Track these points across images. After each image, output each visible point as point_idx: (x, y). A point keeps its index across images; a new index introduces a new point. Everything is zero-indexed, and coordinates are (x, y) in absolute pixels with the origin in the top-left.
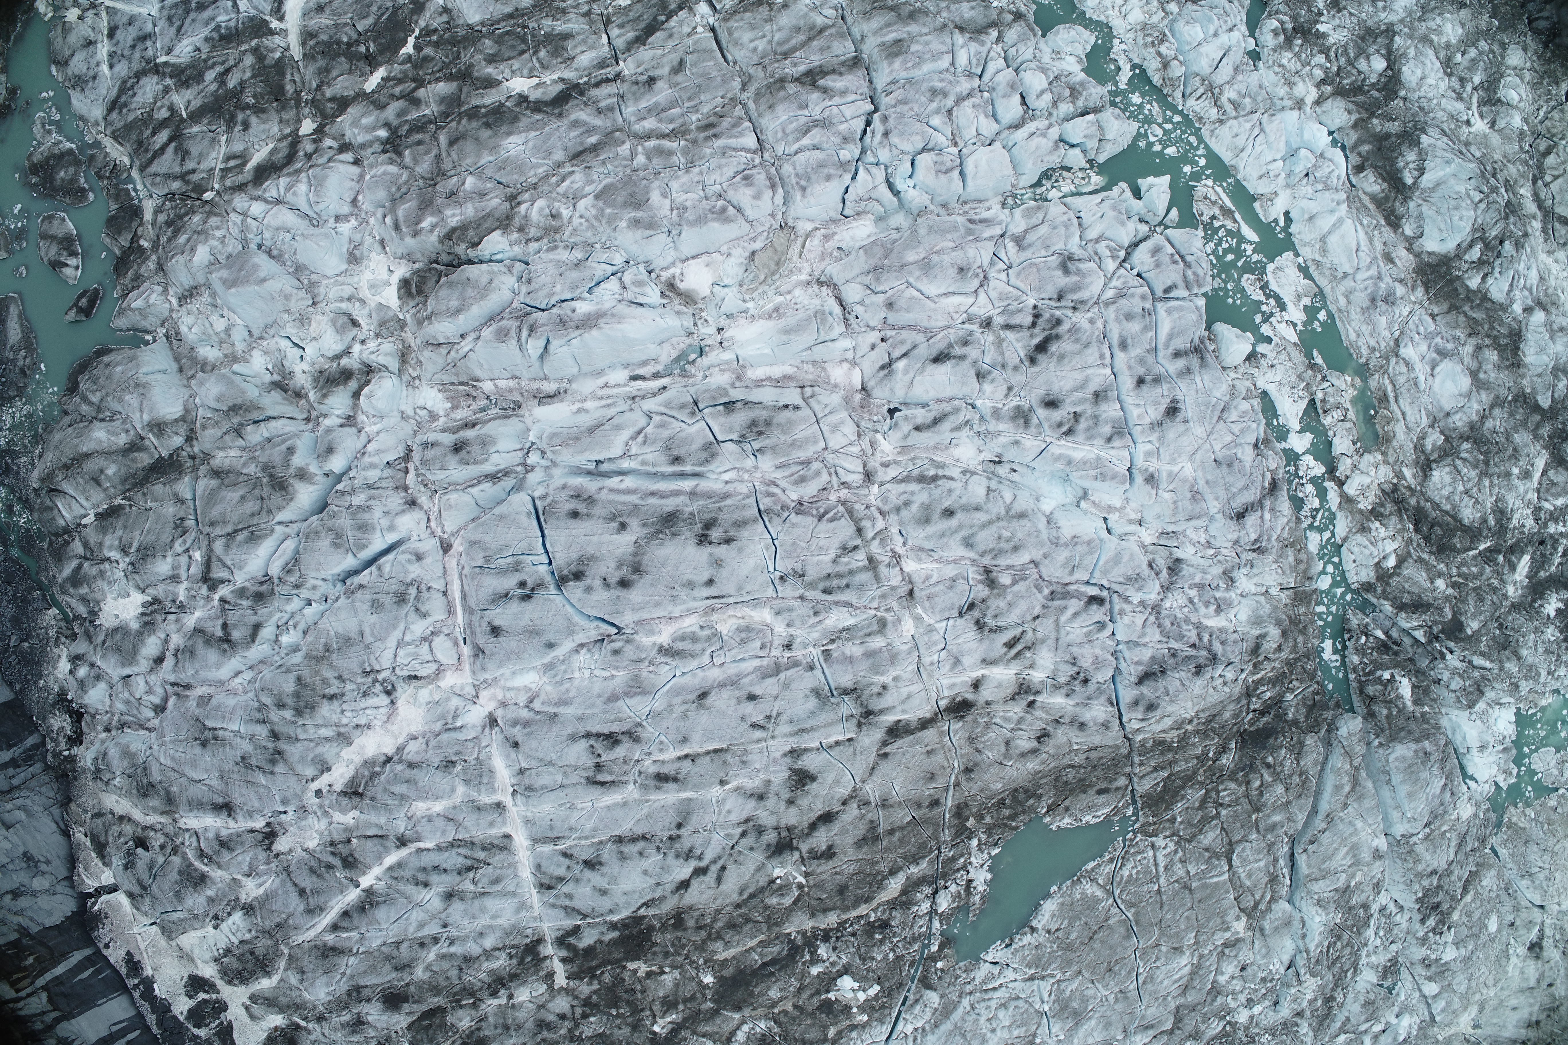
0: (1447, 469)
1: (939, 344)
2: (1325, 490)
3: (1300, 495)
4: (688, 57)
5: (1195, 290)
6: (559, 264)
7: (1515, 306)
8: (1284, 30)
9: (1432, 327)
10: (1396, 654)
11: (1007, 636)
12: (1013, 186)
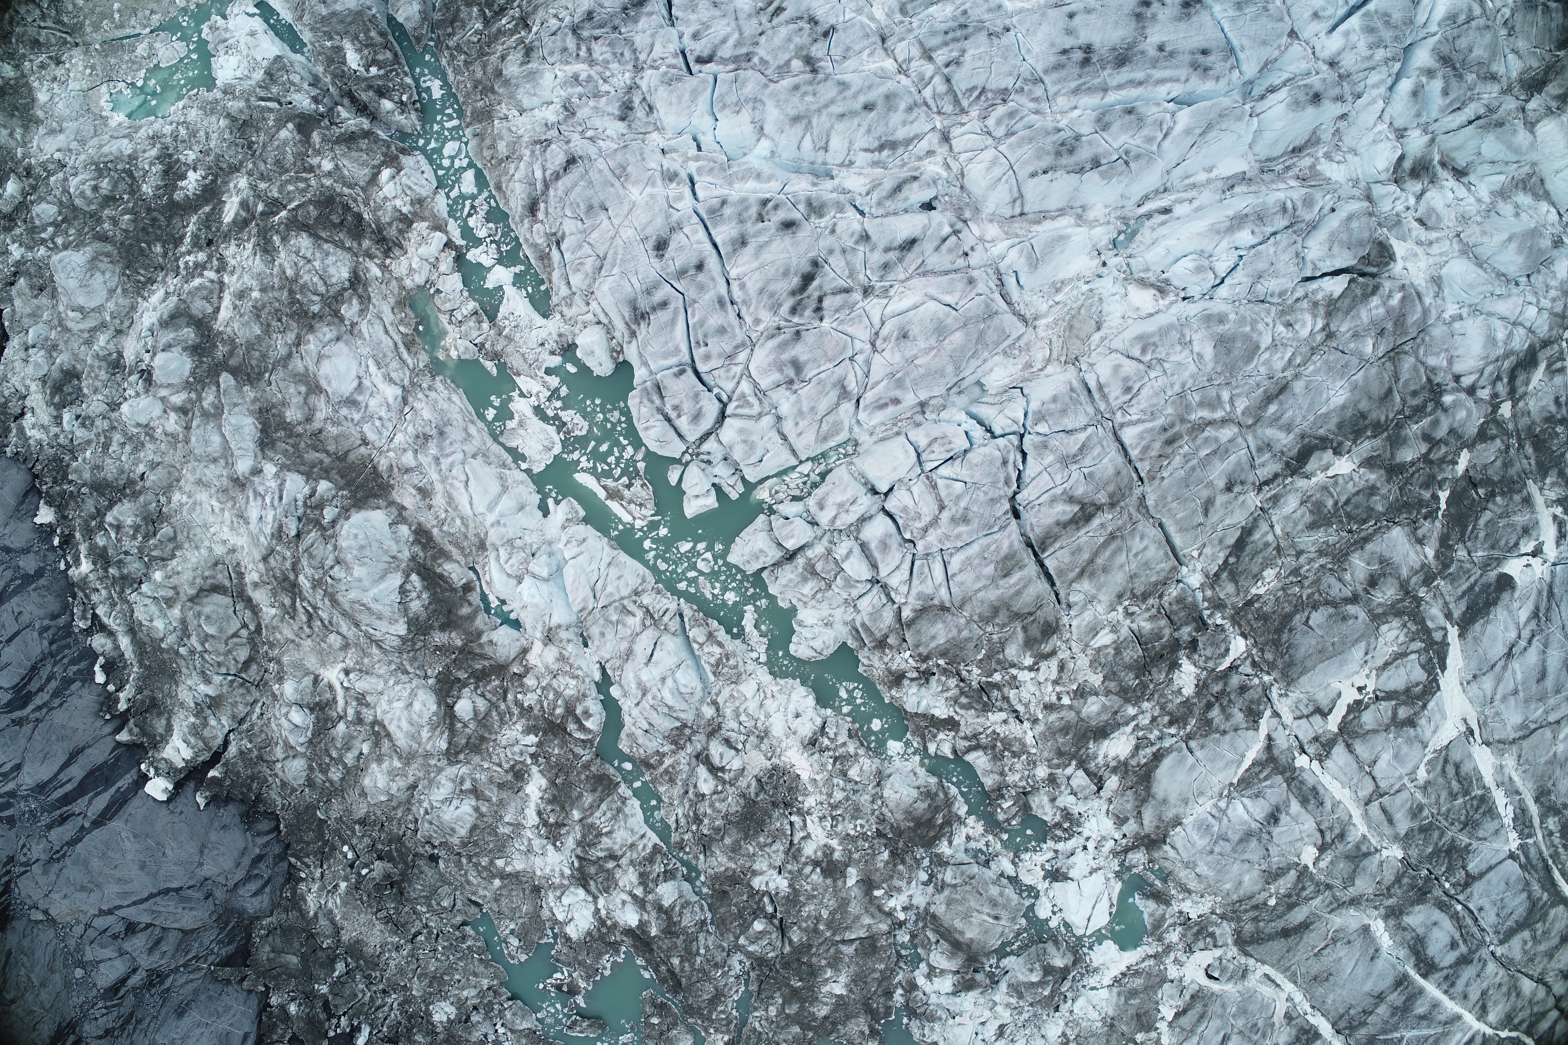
0: (334, 280)
1: (912, 259)
2: (463, 237)
3: (491, 225)
4: (1201, 519)
5: (648, 384)
6: (1276, 275)
7: (274, 470)
8: (578, 721)
9: (366, 428)
10: (370, 87)
11: (784, 16)
12: (852, 463)
